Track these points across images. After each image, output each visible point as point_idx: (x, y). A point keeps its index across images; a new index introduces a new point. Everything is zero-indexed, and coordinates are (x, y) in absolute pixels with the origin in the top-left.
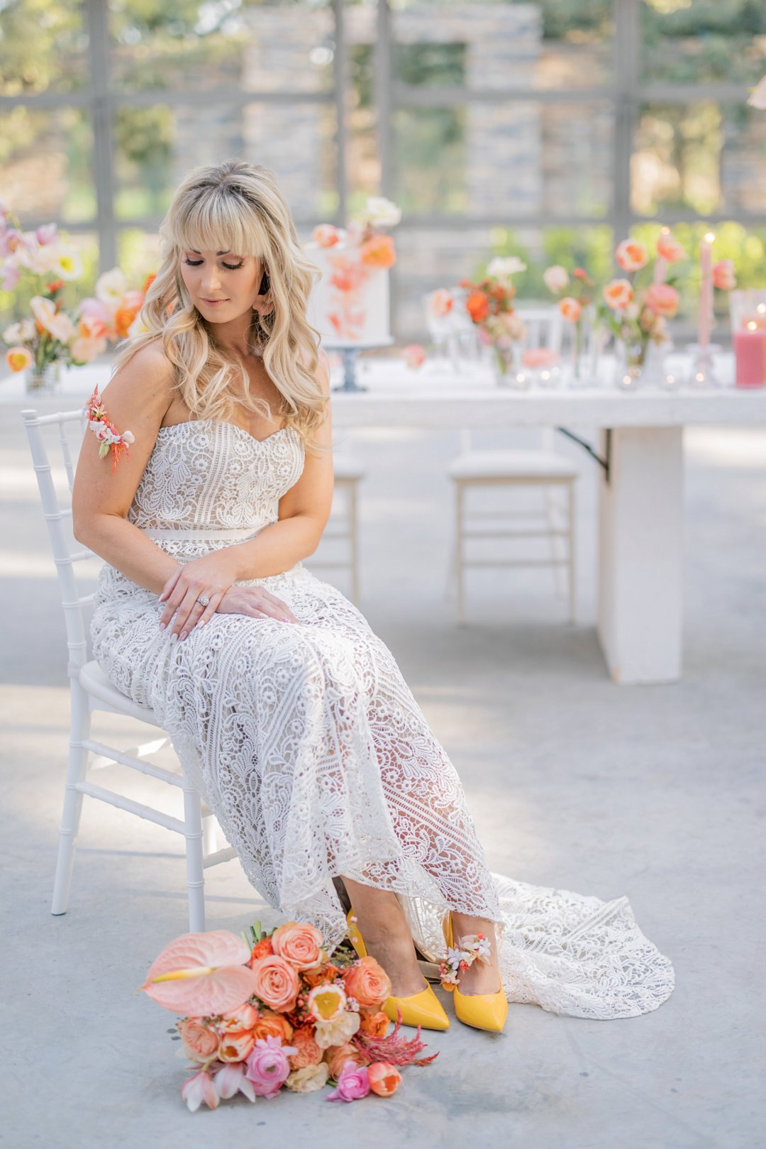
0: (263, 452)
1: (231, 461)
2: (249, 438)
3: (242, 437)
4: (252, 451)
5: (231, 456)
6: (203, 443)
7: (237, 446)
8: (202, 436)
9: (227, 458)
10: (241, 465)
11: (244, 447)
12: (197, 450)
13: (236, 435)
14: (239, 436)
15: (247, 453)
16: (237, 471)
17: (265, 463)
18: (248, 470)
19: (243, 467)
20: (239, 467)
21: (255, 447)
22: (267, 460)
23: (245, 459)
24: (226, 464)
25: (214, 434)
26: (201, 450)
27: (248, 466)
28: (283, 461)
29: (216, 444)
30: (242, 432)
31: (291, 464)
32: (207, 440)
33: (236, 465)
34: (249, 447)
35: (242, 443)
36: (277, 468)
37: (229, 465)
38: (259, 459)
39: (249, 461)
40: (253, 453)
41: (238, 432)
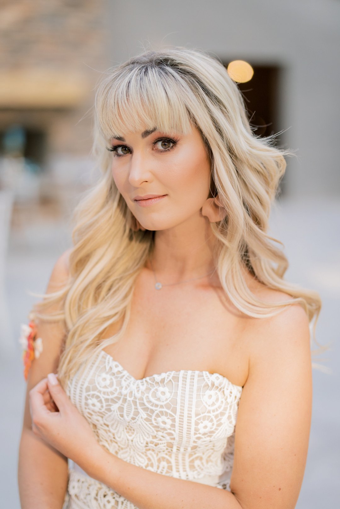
0: (131, 392)
1: (89, 395)
2: (119, 372)
3: (111, 368)
4: (118, 388)
5: (88, 390)
7: (100, 379)
9: (84, 390)
10: (100, 401)
11: (108, 382)
13: (105, 367)
14: (108, 368)
15: (110, 390)
16: (96, 409)
17: (133, 407)
18: (109, 410)
19: (104, 404)
20: (98, 405)
21: (124, 384)
22: (135, 403)
23: (106, 397)
24: (83, 397)
27: (110, 405)
28: (158, 410)
30: (113, 364)
31: (171, 415)
33: (95, 401)
34: (115, 383)
35: (108, 377)
36: (151, 416)
37: (86, 399)
38: (125, 400)
39: (112, 400)
40: (118, 391)
41: (109, 363)
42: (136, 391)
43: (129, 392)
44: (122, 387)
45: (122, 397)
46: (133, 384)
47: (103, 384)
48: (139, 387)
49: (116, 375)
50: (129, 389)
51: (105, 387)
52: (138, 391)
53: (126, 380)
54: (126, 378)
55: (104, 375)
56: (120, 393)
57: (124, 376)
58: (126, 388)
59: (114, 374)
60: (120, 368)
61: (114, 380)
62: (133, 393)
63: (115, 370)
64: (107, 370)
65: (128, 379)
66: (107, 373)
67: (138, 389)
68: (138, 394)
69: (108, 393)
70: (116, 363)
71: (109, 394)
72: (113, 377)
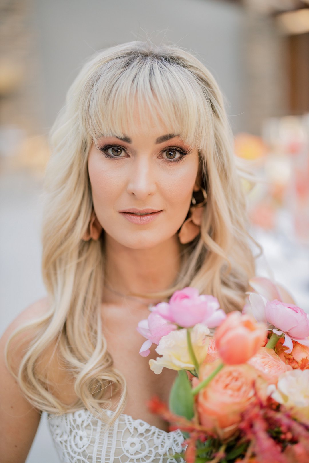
2: (148, 431)
3: (136, 429)
4: (152, 449)
6: (80, 443)
7: (127, 446)
8: (80, 433)
11: (138, 447)
12: (75, 453)
13: (128, 429)
14: (132, 430)
15: (144, 454)
25: (95, 430)
26: (79, 454)
29: (96, 445)
30: (136, 423)
32: (85, 439)
34: (147, 445)
35: (136, 440)
41: (130, 424)
42: (174, 445)
43: (168, 449)
44: (157, 447)
45: (161, 458)
46: (169, 439)
47: (133, 450)
48: (176, 440)
49: (145, 435)
50: (165, 445)
51: (137, 453)
52: (177, 444)
53: (159, 436)
54: (159, 435)
55: (130, 440)
56: (157, 454)
57: (154, 433)
58: (162, 446)
59: (142, 434)
60: (146, 426)
61: (145, 442)
62: (173, 448)
63: (141, 430)
64: (132, 433)
65: (161, 435)
66: (133, 436)
67: (176, 443)
68: (179, 448)
69: (142, 458)
70: (139, 421)
71: (144, 459)
72: (142, 439)
